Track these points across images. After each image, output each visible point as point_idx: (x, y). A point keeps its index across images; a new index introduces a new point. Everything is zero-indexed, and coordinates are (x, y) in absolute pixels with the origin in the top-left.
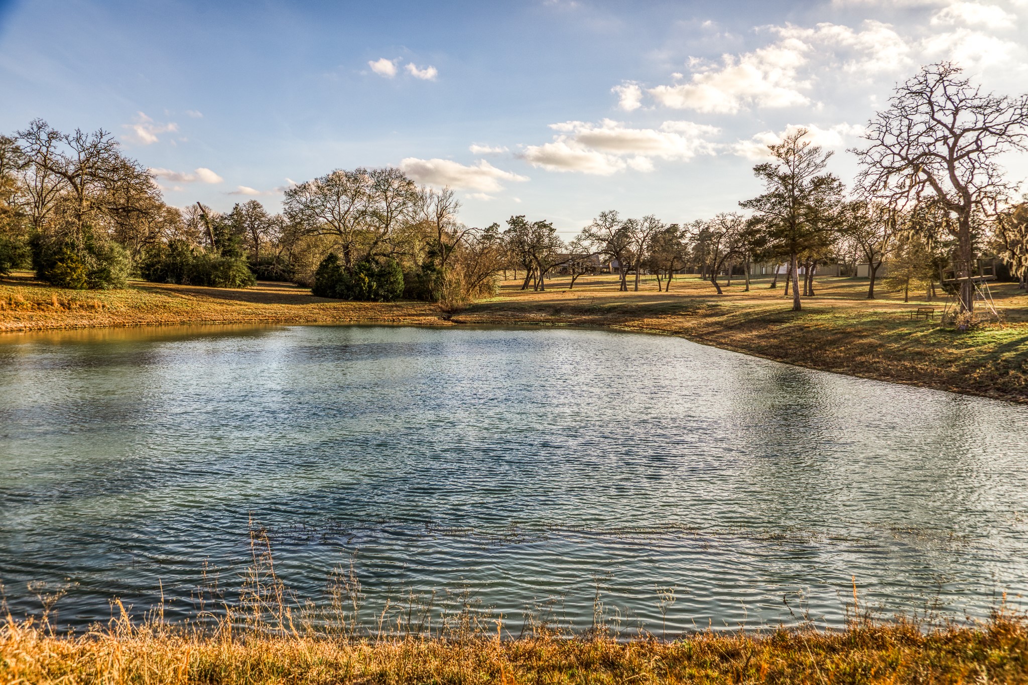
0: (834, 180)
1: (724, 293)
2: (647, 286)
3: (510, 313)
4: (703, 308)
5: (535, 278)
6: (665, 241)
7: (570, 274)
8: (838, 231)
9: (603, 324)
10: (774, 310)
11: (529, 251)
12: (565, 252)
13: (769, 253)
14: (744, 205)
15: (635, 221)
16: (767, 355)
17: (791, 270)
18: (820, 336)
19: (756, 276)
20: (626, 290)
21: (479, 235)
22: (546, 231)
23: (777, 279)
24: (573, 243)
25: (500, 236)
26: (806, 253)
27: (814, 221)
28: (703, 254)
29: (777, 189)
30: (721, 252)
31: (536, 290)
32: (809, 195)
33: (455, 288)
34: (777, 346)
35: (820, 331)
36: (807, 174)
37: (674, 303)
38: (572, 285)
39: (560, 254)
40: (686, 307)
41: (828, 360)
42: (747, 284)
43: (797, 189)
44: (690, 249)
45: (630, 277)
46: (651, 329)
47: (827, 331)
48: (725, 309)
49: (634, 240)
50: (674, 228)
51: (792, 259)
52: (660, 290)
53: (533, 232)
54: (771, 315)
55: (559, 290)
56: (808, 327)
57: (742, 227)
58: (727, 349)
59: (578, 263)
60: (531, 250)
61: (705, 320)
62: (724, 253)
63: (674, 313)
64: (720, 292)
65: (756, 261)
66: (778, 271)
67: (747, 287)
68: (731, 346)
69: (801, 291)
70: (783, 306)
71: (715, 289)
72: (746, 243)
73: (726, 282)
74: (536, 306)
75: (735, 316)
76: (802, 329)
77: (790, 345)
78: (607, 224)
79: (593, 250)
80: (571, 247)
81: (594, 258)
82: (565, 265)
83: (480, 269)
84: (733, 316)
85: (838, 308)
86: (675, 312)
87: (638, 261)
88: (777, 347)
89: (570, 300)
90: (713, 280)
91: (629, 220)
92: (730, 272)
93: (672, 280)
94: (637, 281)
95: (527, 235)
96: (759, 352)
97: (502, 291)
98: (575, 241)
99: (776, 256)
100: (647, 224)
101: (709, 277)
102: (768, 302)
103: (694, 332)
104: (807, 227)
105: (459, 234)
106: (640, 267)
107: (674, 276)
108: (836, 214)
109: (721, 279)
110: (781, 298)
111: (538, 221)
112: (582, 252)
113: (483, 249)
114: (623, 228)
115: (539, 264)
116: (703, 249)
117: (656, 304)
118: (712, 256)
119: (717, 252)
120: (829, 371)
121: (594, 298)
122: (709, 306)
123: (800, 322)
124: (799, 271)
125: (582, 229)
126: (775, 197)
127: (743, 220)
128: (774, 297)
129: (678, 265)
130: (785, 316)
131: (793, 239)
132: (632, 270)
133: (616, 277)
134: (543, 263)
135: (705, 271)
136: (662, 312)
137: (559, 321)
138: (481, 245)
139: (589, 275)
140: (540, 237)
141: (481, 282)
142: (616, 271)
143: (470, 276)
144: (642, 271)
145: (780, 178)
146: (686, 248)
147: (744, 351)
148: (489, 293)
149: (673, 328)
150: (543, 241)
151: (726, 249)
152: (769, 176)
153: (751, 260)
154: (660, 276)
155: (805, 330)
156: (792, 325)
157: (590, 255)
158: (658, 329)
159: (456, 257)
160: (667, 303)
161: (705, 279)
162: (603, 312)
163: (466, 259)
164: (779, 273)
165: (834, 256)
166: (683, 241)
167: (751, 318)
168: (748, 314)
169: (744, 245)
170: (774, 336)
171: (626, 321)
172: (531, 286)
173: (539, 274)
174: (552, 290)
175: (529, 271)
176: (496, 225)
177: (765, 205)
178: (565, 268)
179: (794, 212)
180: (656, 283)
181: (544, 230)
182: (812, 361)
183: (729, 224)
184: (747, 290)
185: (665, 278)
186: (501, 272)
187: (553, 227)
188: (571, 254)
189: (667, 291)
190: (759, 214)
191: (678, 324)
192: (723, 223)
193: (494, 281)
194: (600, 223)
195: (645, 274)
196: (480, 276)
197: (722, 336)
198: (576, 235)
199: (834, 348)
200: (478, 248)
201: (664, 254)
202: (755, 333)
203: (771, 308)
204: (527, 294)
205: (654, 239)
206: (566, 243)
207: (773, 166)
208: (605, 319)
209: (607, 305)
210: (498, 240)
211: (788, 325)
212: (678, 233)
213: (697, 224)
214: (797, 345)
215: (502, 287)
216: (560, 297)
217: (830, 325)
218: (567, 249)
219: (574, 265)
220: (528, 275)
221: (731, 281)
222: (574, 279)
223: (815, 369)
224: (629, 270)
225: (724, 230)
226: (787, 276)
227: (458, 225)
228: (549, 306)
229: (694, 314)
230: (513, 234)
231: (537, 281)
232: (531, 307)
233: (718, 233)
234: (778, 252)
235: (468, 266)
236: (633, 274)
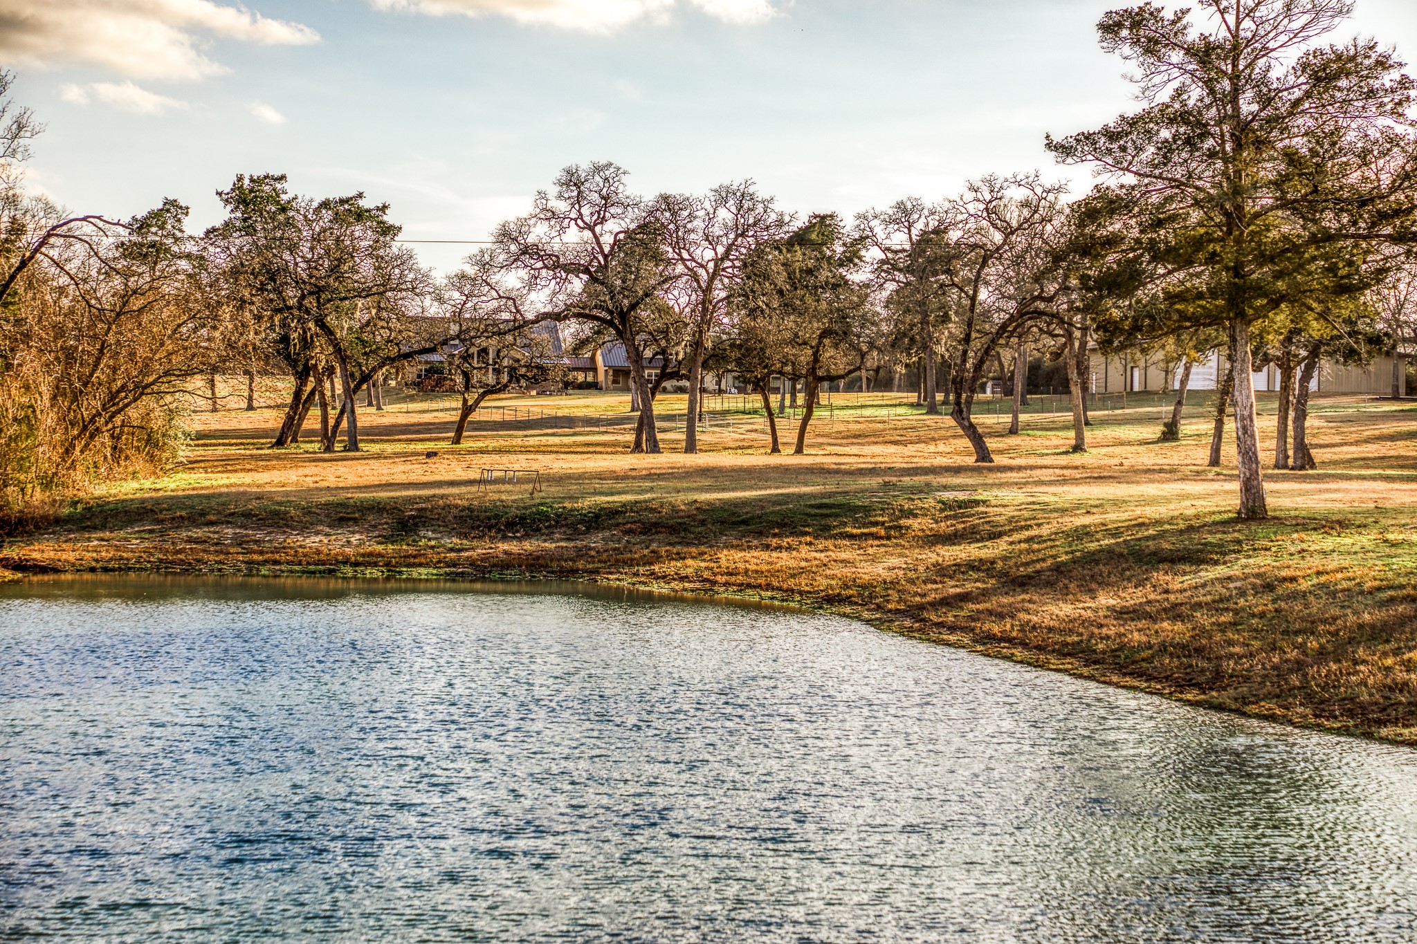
0: (1383, 64)
1: (999, 460)
2: (728, 436)
3: (230, 531)
4: (925, 513)
5: (324, 406)
6: (790, 276)
7: (452, 390)
8: (1396, 239)
9: (574, 572)
10: (1171, 520)
11: (300, 306)
12: (434, 310)
13: (1152, 317)
14: (1064, 150)
15: (685, 203)
16: (1150, 678)
17: (1230, 378)
18: (1336, 611)
19: (1108, 399)
20: (655, 448)
21: (108, 241)
22: (362, 235)
23: (1185, 410)
24: (463, 276)
25: (191, 247)
26: (1282, 318)
27: (1306, 207)
28: (924, 322)
29: (1179, 92)
30: (986, 315)
31: (329, 449)
32: (1291, 114)
33: (15, 438)
34: (1184, 647)
35: (1333, 594)
36: (1283, 38)
37: (823, 495)
38: (459, 428)
39: (415, 319)
40: (867, 510)
41: (1365, 697)
42: (1080, 425)
43: (1249, 94)
44: (878, 303)
45: (669, 404)
46: (743, 587)
47: (1355, 593)
48: (1000, 516)
49: (680, 268)
50: (823, 225)
51: (1233, 339)
52: (775, 450)
53: (316, 239)
54: (1162, 535)
55: (412, 447)
56: (1293, 579)
57: (1055, 230)
58: (1009, 658)
59: (484, 351)
60: (310, 302)
61: (931, 556)
62: (998, 318)
63: (824, 531)
64: (983, 454)
65: (1105, 346)
66: (1184, 382)
67: (1080, 437)
68: (1024, 645)
69: (1266, 451)
70: (1204, 506)
71: (966, 443)
72: (1074, 282)
73: (1007, 419)
74: (327, 505)
75: (1039, 539)
76: (1269, 587)
77: (1230, 643)
78: (586, 211)
79: (538, 301)
80: (456, 295)
81: (539, 334)
82: (435, 357)
83: (115, 369)
84: (1029, 540)
85: (1398, 511)
86: (827, 528)
87: (697, 344)
88: (1184, 649)
89: (452, 483)
90: (960, 412)
91: (665, 198)
92: (1019, 386)
93: (817, 413)
94: (692, 418)
95: (293, 248)
96: (1122, 669)
97: (200, 452)
98: (471, 271)
99: (1176, 331)
100: (725, 215)
101: (945, 403)
102: (1150, 490)
103: (894, 595)
104: (1286, 226)
105: (31, 237)
106: (705, 365)
107: (824, 398)
108: (1386, 179)
109: (989, 408)
110: (1198, 475)
111: (335, 194)
112: (497, 310)
113: (125, 297)
114: (643, 227)
115: (341, 354)
116: (922, 304)
117: (760, 500)
118: (955, 327)
119: (972, 315)
120: (1368, 736)
121: (539, 479)
122: (946, 505)
123: (1262, 562)
124: (1258, 381)
125: (494, 226)
126: (1172, 121)
127: (1065, 200)
128: (1170, 473)
129: (836, 359)
130: (1210, 538)
131: (1237, 270)
132: (676, 375)
133: (618, 403)
134: (356, 352)
135: (931, 382)
136: (781, 525)
137: (412, 561)
138: (117, 281)
139: (523, 394)
140: (340, 259)
141: (118, 420)
142: (620, 377)
143: (76, 396)
144: (710, 381)
145: (1189, 51)
146: (863, 299)
147: (1068, 663)
148: (152, 458)
149: (822, 582)
150: (354, 270)
151: (1002, 304)
152: (1151, 47)
153: (1091, 344)
154: (774, 399)
155: (1280, 591)
156: (1235, 571)
157: (526, 323)
158: (769, 587)
159: (18, 322)
160: (800, 496)
161: (932, 410)
162: (573, 526)
163: (60, 332)
164: (1192, 385)
165: (1380, 326)
166: (858, 276)
167: (1093, 546)
168: (1083, 533)
169: (1065, 289)
170: (1174, 612)
171: (656, 558)
172: (311, 433)
173: (339, 389)
174: (389, 448)
175: (302, 376)
176: (172, 209)
177: (1139, 149)
178: (433, 370)
179: (1238, 173)
180: (761, 422)
181: (358, 230)
182: (1309, 698)
183: (1013, 216)
184: (1078, 448)
185: (793, 405)
186: (198, 382)
187: (390, 218)
188: (457, 316)
189: (799, 451)
190: (1117, 181)
191: (837, 570)
192: (991, 211)
193: (171, 414)
194: (561, 206)
195: (720, 392)
196: (113, 396)
197: (990, 612)
198: (474, 249)
199: (1385, 654)
200: (107, 292)
201: (790, 321)
202: (1106, 600)
203: (1162, 511)
204: (295, 461)
205: (753, 267)
206: (439, 278)
207: (1168, 15)
208: (581, 553)
209: (586, 503)
210: (183, 264)
211: (1220, 571)
212: (839, 249)
213: (904, 214)
214: (1256, 644)
215: (200, 436)
216: (415, 472)
217: (1369, 571)
218: (440, 300)
219: (466, 357)
220: (297, 394)
221: (1023, 417)
222: (467, 410)
223: (1320, 728)
224: (664, 376)
225: (998, 237)
226: (1216, 398)
227: (25, 203)
228: (378, 508)
229: (894, 532)
230: (239, 241)
231: (333, 414)
232: (307, 511)
233: (974, 246)
234: (1183, 316)
235: (69, 356)
236: (681, 390)
